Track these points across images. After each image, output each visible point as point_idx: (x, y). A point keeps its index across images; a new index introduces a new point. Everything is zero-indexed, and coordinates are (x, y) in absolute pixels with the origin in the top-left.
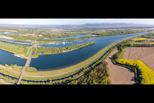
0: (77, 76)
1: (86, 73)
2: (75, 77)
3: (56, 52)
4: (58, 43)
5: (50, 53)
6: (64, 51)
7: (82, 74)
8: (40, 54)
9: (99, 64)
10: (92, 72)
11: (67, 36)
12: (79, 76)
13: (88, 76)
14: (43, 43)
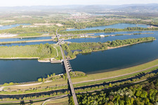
0: (138, 80)
1: (150, 79)
3: (97, 49)
4: (93, 36)
5: (91, 51)
6: (109, 48)
7: (144, 79)
8: (77, 53)
11: (102, 25)
13: (155, 83)
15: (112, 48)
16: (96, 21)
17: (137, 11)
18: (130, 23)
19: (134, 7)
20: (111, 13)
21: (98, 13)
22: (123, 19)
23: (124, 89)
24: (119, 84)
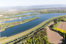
0: (30, 35)
1: (35, 33)
2: (29, 35)
3: (16, 25)
4: (16, 19)
5: (13, 26)
6: (21, 23)
7: (32, 34)
9: (42, 29)
10: (38, 33)
11: (21, 14)
12: (31, 35)
13: (36, 35)
15: (23, 23)
16: (19, 12)
17: (36, 8)
18: (32, 12)
19: (35, 6)
20: (26, 9)
22: (30, 11)
23: (23, 40)
24: (22, 38)
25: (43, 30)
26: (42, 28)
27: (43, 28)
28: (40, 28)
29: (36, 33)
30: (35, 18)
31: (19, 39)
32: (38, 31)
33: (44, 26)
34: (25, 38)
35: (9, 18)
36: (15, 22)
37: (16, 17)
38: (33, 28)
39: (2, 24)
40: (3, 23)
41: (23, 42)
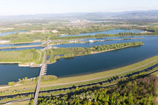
0: (108, 84)
2: (104, 85)
3: (80, 54)
4: (82, 41)
5: (73, 55)
6: (92, 53)
7: (114, 83)
8: (59, 57)
9: (143, 76)
10: (130, 84)
11: (96, 31)
12: (111, 84)
13: (123, 87)
14: (59, 42)
15: (96, 52)
16: (93, 27)
17: (137, 17)
18: (125, 29)
21: (97, 20)
22: (119, 25)
23: (88, 93)
24: (87, 87)
25: (145, 80)
26: (145, 73)
27: (147, 75)
28: (138, 73)
29: (126, 82)
30: (130, 44)
31: (79, 87)
32: (131, 80)
33: (151, 68)
34: (94, 88)
35: (69, 38)
36: (80, 49)
37: (84, 37)
38: (119, 69)
39: (54, 50)
40: (55, 48)
41: (88, 97)
